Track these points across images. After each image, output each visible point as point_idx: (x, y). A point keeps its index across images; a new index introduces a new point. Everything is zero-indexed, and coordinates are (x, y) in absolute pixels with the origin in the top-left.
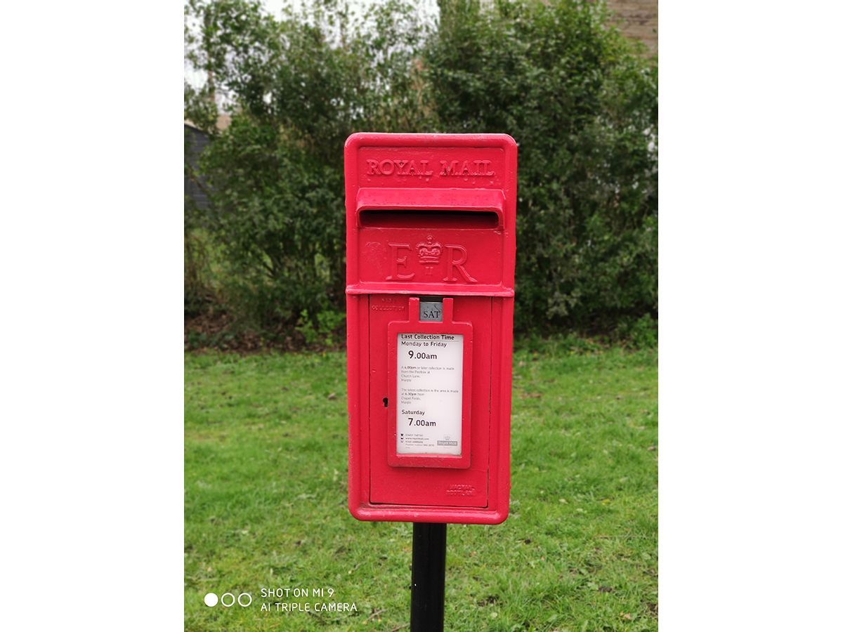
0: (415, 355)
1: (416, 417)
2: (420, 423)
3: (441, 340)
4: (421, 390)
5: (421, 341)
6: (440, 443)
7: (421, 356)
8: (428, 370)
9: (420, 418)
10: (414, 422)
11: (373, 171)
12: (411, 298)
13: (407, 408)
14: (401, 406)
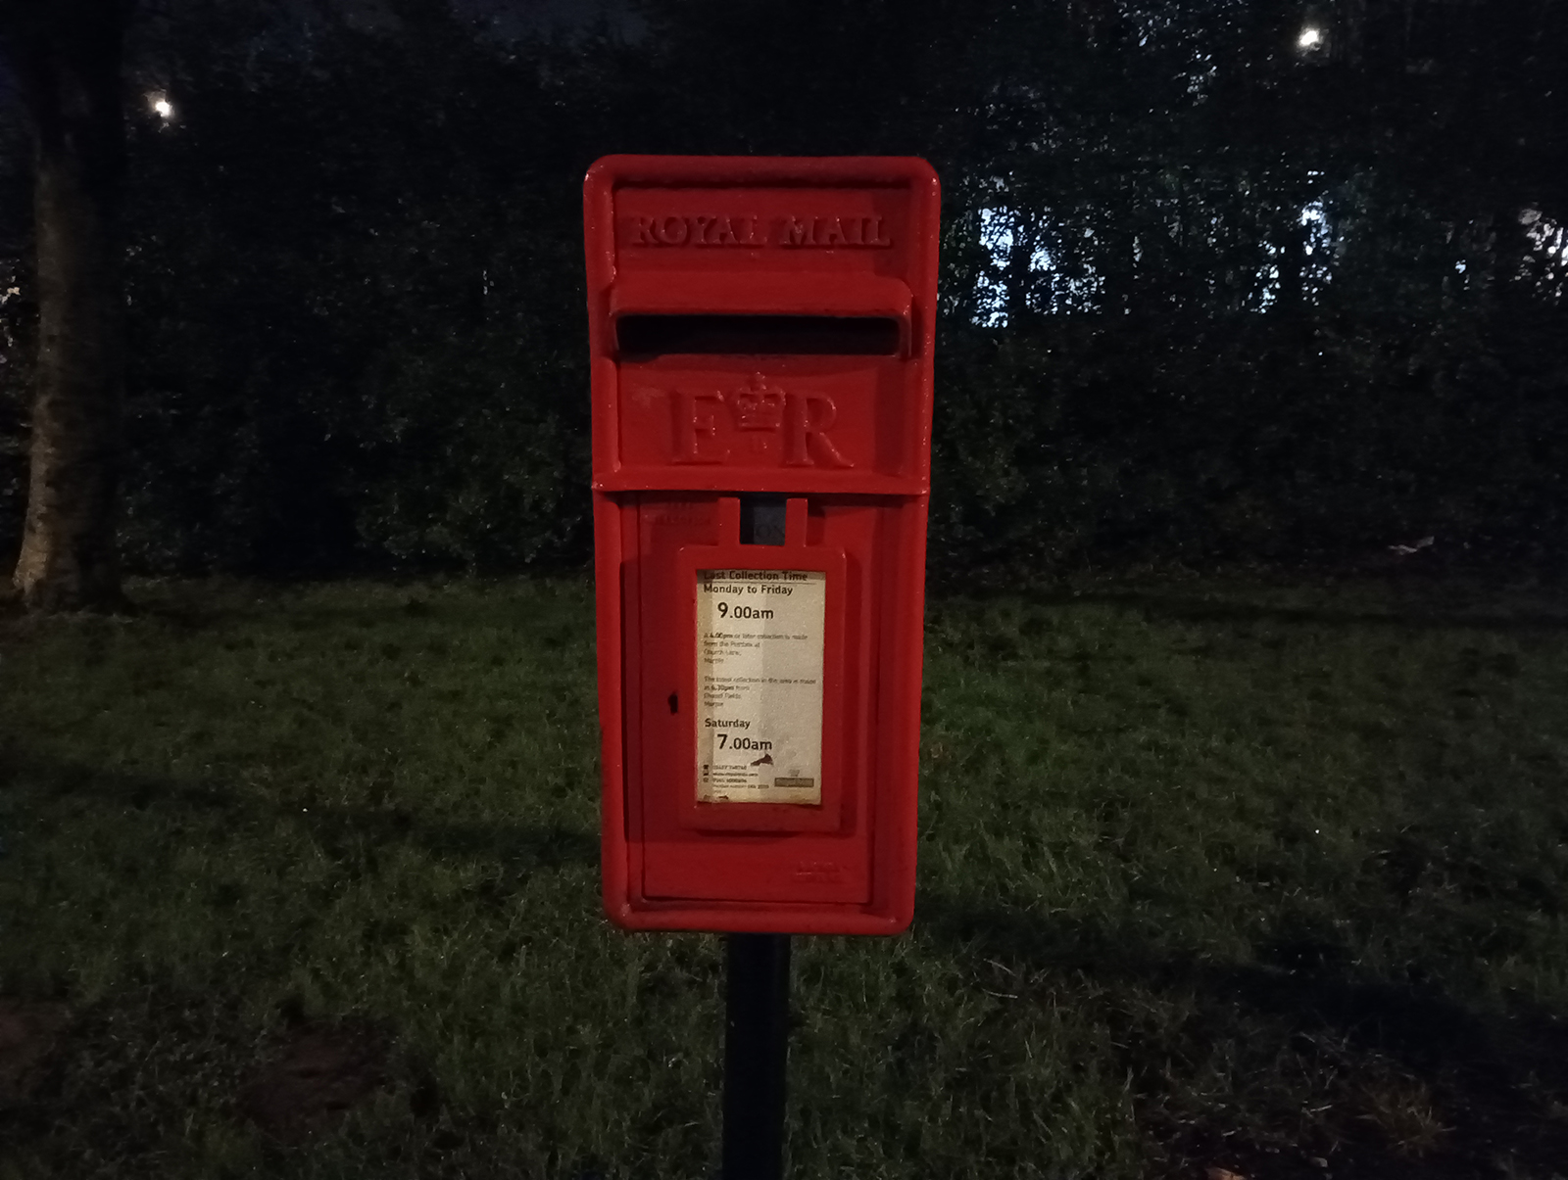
0: (731, 611)
1: (733, 733)
2: (740, 744)
3: (781, 582)
4: (745, 680)
5: (743, 584)
6: (780, 782)
7: (743, 612)
8: (754, 641)
9: (740, 733)
10: (729, 742)
11: (643, 236)
12: (724, 501)
13: (718, 714)
14: (702, 713)
